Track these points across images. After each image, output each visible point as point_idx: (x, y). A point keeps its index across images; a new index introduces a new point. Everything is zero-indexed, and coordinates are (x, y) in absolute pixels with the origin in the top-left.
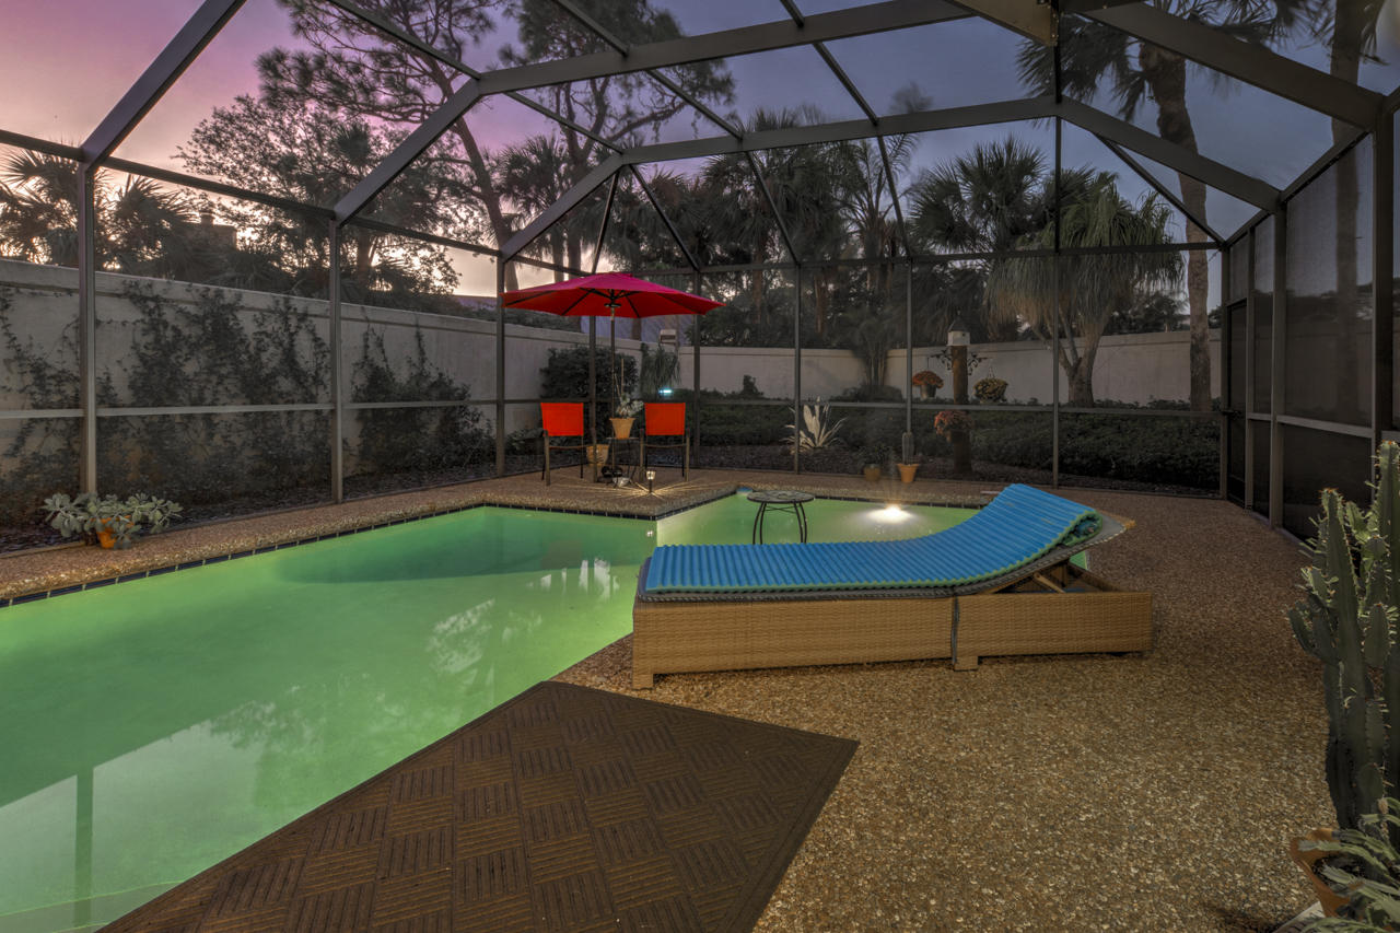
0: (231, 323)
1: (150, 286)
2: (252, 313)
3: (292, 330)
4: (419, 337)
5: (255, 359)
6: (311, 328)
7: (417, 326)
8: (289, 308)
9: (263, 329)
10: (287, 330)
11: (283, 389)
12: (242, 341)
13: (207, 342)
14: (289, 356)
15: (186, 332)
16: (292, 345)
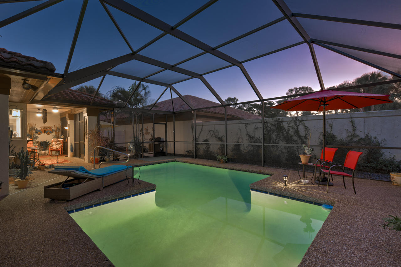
0: (282, 125)
1: (266, 120)
2: (286, 122)
3: (298, 125)
4: (352, 122)
5: (287, 133)
6: (303, 124)
7: (351, 118)
8: (297, 119)
9: (289, 126)
10: (296, 125)
11: (295, 140)
12: (284, 129)
13: (276, 130)
14: (297, 132)
15: (272, 128)
16: (298, 129)
